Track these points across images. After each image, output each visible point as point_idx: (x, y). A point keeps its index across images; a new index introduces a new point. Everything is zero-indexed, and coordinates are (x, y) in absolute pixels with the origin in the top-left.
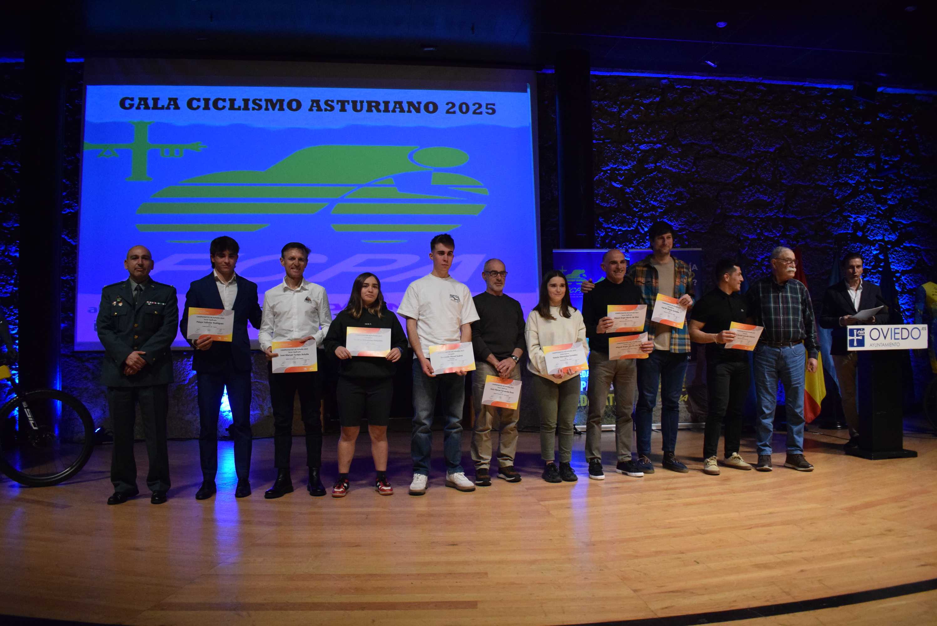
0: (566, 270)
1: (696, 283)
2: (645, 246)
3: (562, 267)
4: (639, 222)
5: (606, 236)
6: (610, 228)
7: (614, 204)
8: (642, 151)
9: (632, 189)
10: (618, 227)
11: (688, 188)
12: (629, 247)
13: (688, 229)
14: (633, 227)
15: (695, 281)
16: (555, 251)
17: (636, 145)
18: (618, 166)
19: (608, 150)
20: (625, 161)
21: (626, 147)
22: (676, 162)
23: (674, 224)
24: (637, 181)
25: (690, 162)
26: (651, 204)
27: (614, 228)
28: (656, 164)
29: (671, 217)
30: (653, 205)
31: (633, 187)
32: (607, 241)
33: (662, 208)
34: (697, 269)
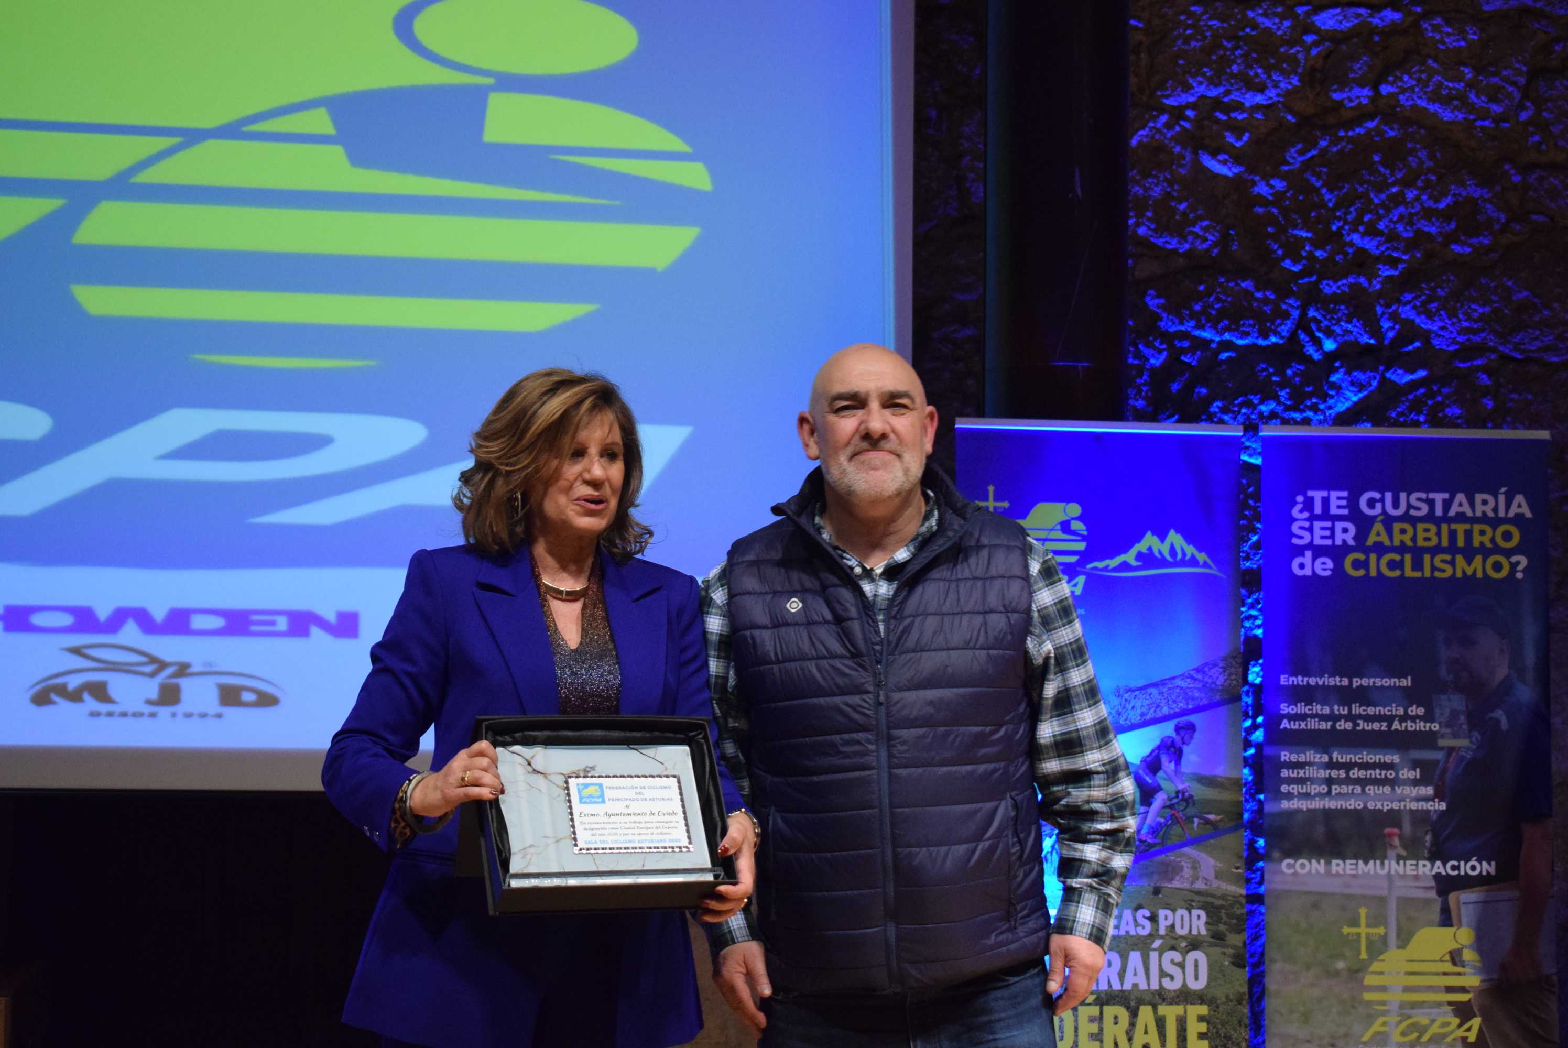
0: (1006, 504)
1: (1523, 571)
2: (1323, 412)
3: (991, 489)
4: (1304, 314)
5: (1173, 366)
6: (1185, 335)
7: (1205, 240)
8: (1324, 37)
9: (1279, 185)
10: (1221, 334)
11: (1498, 188)
12: (1261, 413)
13: (1493, 350)
14: (1276, 334)
15: (1518, 563)
16: (962, 424)
17: (1300, 10)
18: (1227, 93)
19: (1188, 27)
20: (1257, 75)
21: (1260, 19)
22: (1460, 81)
23: (1442, 328)
24: (1301, 153)
25: (1514, 84)
26: (1351, 244)
27: (1206, 335)
28: (1375, 87)
29: (1430, 300)
30: (1361, 251)
31: (1283, 177)
32: (1175, 387)
33: (1393, 262)
34: (1529, 514)
